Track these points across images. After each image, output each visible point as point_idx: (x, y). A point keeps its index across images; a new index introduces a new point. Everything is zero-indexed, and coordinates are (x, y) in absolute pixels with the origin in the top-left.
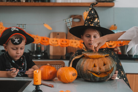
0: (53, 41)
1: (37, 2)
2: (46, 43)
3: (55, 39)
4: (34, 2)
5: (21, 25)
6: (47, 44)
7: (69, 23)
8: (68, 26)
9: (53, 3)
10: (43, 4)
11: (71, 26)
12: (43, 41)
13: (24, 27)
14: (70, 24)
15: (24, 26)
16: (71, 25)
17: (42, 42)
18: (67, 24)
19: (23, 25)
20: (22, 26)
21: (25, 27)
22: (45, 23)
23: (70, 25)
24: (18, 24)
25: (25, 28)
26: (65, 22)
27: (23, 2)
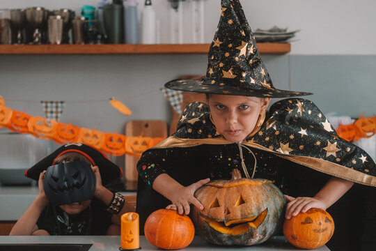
0: (136, 143)
1: (91, 44)
2: (117, 149)
3: (140, 139)
4: (83, 44)
5: (52, 102)
6: (121, 152)
7: (176, 98)
8: (173, 104)
9: (133, 45)
10: (108, 48)
11: (180, 104)
12: (111, 144)
13: (59, 110)
14: (179, 99)
15: (59, 105)
16: (182, 101)
17: (107, 146)
18: (171, 99)
19: (57, 103)
20: (54, 105)
21: (62, 107)
22: (113, 98)
23: (177, 102)
24: (44, 100)
25: (61, 112)
26: (165, 95)
27: (56, 43)
